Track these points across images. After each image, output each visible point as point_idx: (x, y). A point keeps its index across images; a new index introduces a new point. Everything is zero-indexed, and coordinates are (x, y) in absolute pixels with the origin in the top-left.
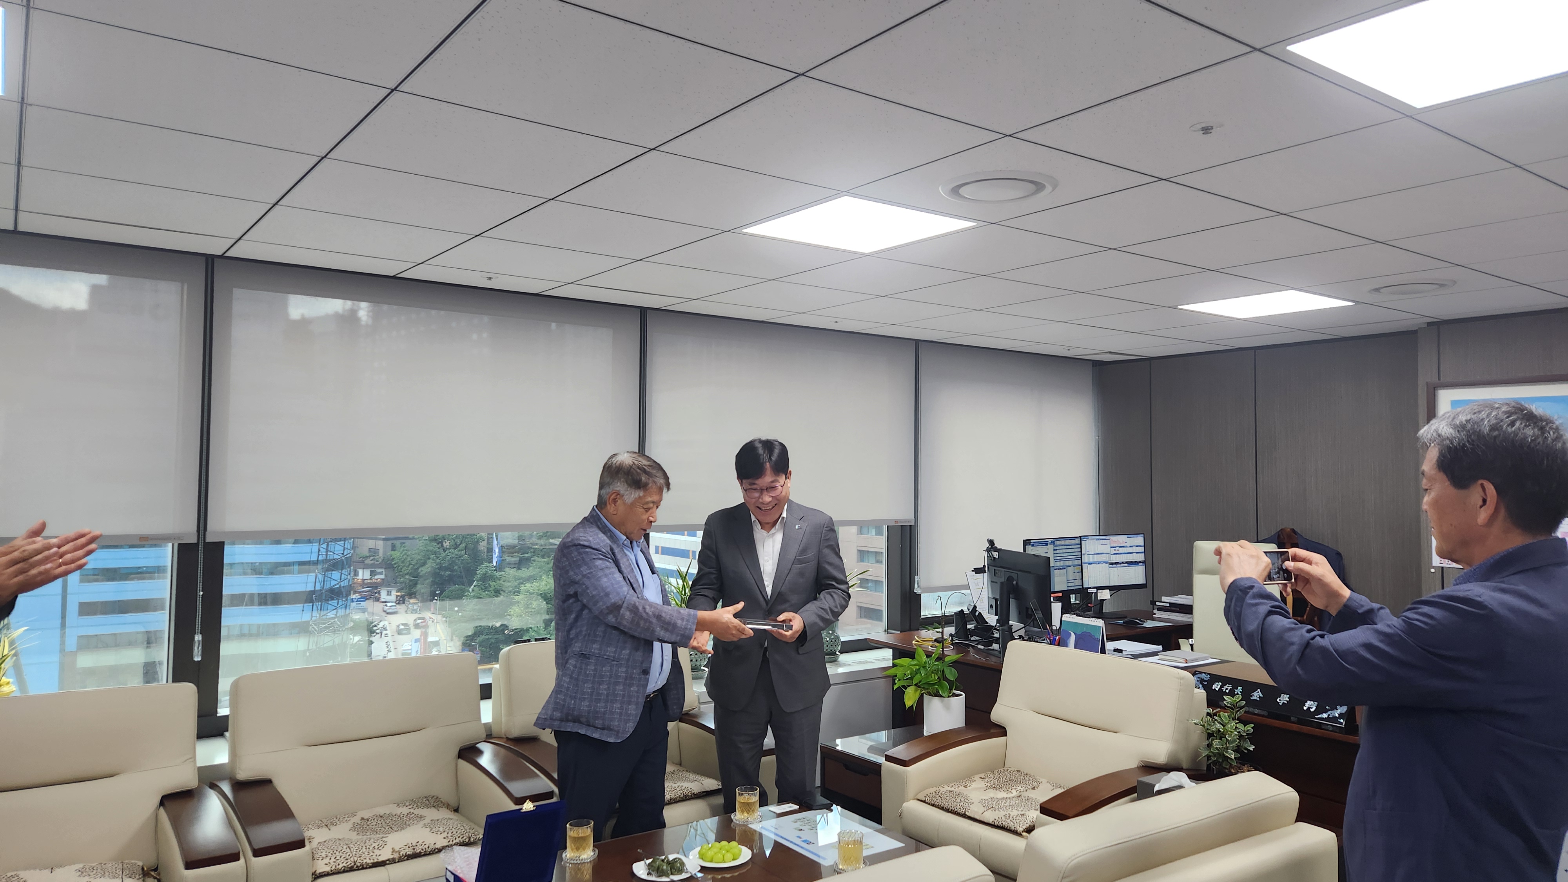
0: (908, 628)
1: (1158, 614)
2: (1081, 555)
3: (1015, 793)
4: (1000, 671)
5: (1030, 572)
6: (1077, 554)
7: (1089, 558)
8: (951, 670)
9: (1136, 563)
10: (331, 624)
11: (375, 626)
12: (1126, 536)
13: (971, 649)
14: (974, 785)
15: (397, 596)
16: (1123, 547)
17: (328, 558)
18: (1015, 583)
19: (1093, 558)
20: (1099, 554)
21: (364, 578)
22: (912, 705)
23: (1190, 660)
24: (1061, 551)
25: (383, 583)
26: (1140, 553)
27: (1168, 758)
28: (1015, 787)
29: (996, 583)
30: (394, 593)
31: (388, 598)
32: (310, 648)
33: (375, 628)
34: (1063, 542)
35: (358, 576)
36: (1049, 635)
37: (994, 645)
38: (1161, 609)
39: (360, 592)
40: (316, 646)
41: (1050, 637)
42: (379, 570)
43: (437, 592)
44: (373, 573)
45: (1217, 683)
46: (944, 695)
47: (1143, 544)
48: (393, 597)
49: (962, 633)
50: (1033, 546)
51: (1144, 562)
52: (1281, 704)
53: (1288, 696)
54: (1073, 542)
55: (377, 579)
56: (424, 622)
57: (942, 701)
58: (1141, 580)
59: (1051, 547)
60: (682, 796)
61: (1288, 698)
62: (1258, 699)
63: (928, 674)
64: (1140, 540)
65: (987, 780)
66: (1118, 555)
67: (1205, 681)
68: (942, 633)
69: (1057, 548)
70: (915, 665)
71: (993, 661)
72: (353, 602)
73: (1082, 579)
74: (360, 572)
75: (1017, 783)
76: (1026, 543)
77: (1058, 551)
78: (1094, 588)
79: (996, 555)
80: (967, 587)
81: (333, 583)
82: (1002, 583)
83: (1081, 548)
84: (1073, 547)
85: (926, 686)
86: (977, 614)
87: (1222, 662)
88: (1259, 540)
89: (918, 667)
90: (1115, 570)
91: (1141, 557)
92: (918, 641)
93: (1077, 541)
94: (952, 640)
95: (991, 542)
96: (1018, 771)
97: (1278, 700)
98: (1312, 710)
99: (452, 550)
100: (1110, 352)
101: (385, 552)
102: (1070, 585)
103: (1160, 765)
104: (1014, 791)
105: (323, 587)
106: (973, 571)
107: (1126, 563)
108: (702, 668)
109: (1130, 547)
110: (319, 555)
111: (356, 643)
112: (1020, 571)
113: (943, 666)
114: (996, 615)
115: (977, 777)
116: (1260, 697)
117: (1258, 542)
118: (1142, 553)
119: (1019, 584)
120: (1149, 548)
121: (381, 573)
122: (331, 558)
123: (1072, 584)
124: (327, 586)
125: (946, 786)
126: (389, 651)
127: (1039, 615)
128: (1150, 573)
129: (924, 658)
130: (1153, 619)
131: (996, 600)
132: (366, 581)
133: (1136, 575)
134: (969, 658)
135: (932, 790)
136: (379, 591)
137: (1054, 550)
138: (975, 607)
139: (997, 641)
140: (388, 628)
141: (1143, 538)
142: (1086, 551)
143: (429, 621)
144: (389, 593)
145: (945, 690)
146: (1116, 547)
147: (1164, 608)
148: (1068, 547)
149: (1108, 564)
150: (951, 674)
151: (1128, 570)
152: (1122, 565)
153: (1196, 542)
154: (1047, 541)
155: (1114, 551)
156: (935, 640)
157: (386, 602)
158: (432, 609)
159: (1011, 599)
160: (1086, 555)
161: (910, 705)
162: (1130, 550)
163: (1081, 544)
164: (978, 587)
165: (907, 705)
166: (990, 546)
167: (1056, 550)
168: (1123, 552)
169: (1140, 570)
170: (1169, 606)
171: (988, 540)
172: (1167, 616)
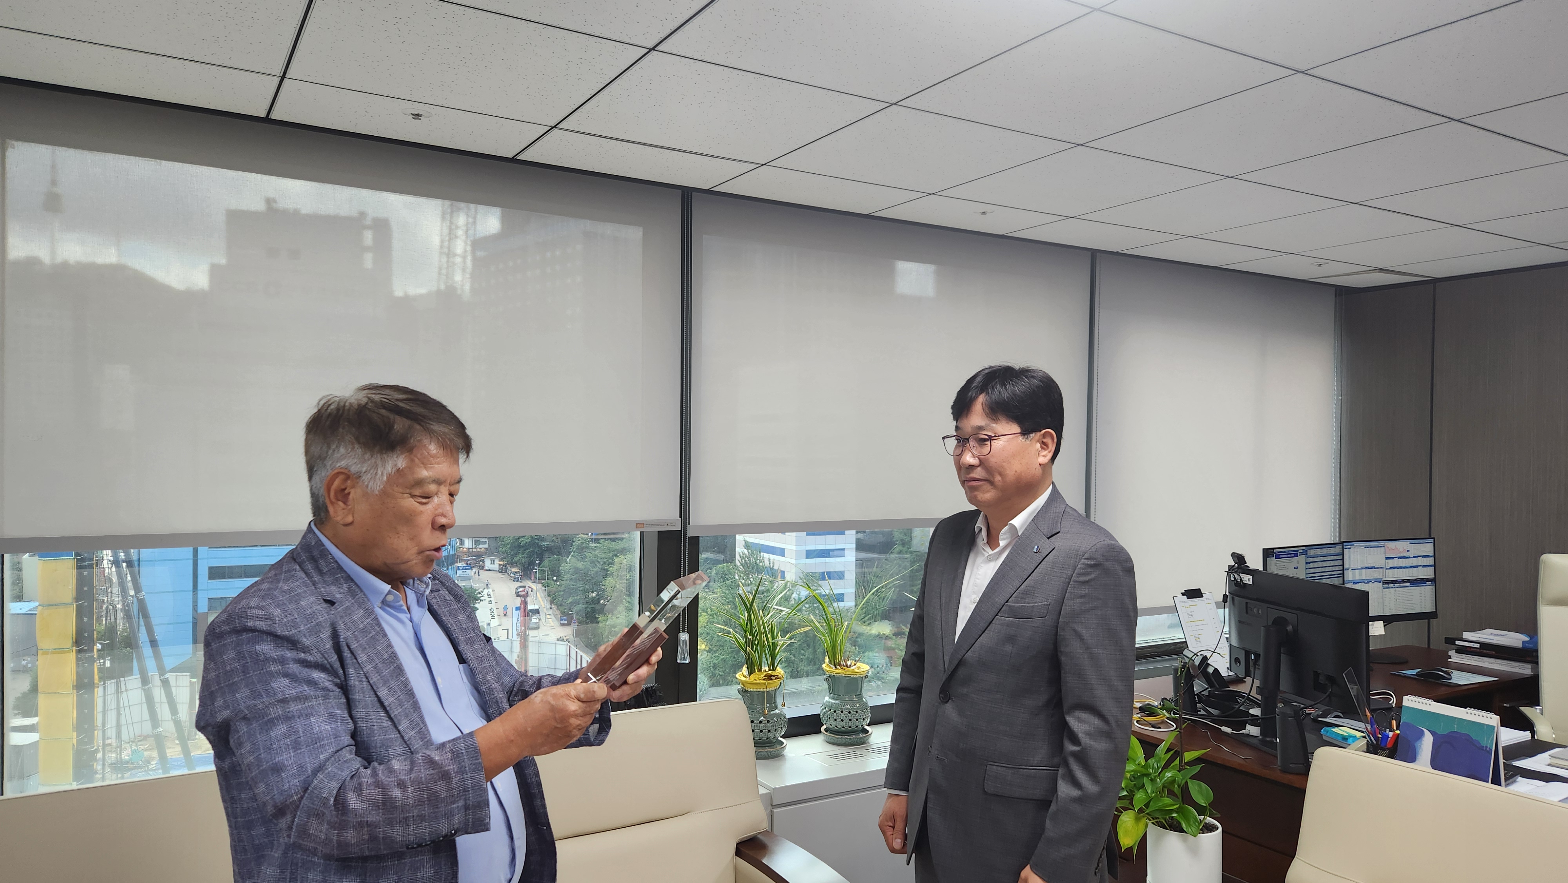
1: (1456, 658)
2: (1343, 570)
6: (1337, 568)
7: (1354, 575)
8: (1200, 787)
9: (1421, 581)
11: (480, 593)
12: (1408, 542)
13: (1210, 734)
15: (500, 565)
16: (1404, 557)
18: (1290, 628)
19: (1360, 574)
20: (1369, 568)
21: (470, 547)
22: (1130, 846)
24: (1316, 565)
25: (488, 552)
26: (1428, 566)
29: (1251, 624)
31: (492, 567)
33: (479, 595)
34: (1318, 552)
35: (464, 545)
37: (1248, 727)
38: (1462, 650)
39: (466, 560)
41: (1374, 733)
42: (482, 540)
43: (537, 562)
44: (477, 542)
46: (1188, 827)
47: (1432, 554)
48: (496, 566)
50: (1277, 557)
51: (1433, 580)
54: (1332, 550)
55: (481, 549)
56: (525, 590)
57: (1185, 840)
58: (1428, 606)
59: (1302, 559)
63: (1158, 790)
64: (1427, 548)
66: (1396, 570)
69: (1311, 560)
72: (459, 569)
74: (466, 541)
76: (1268, 553)
77: (1311, 565)
79: (1248, 579)
82: (1262, 627)
83: (1343, 559)
84: (1332, 558)
85: (1155, 814)
86: (1210, 670)
90: (1394, 592)
91: (1429, 573)
93: (1338, 549)
95: (1238, 558)
100: (1380, 269)
106: (1183, 594)
107: (1408, 581)
108: (779, 738)
109: (1414, 557)
112: (1301, 610)
113: (1181, 779)
118: (1431, 566)
119: (1301, 631)
120: (1439, 559)
121: (486, 544)
126: (493, 617)
128: (1439, 596)
129: (1143, 756)
130: (1456, 668)
131: (1249, 653)
132: (471, 550)
133: (1422, 599)
134: (1214, 755)
136: (484, 560)
137: (1307, 563)
138: (1204, 658)
139: (1254, 721)
140: (492, 595)
141: (1433, 544)
142: (1350, 564)
143: (530, 589)
144: (492, 562)
145: (1192, 823)
146: (1393, 558)
147: (1469, 649)
148: (1329, 558)
149: (1381, 584)
150: (1201, 792)
151: (1409, 591)
152: (1401, 584)
153: (1544, 555)
154: (1298, 551)
155: (1391, 563)
156: (1140, 707)
157: (490, 570)
158: (532, 578)
159: (1282, 655)
160: (1350, 570)
161: (1128, 845)
162: (1414, 562)
163: (1343, 554)
164: (1192, 619)
165: (1124, 845)
166: (1236, 565)
167: (1310, 563)
168: (1404, 565)
169: (1427, 591)
170: (1479, 647)
171: (1233, 555)
172: (1472, 661)
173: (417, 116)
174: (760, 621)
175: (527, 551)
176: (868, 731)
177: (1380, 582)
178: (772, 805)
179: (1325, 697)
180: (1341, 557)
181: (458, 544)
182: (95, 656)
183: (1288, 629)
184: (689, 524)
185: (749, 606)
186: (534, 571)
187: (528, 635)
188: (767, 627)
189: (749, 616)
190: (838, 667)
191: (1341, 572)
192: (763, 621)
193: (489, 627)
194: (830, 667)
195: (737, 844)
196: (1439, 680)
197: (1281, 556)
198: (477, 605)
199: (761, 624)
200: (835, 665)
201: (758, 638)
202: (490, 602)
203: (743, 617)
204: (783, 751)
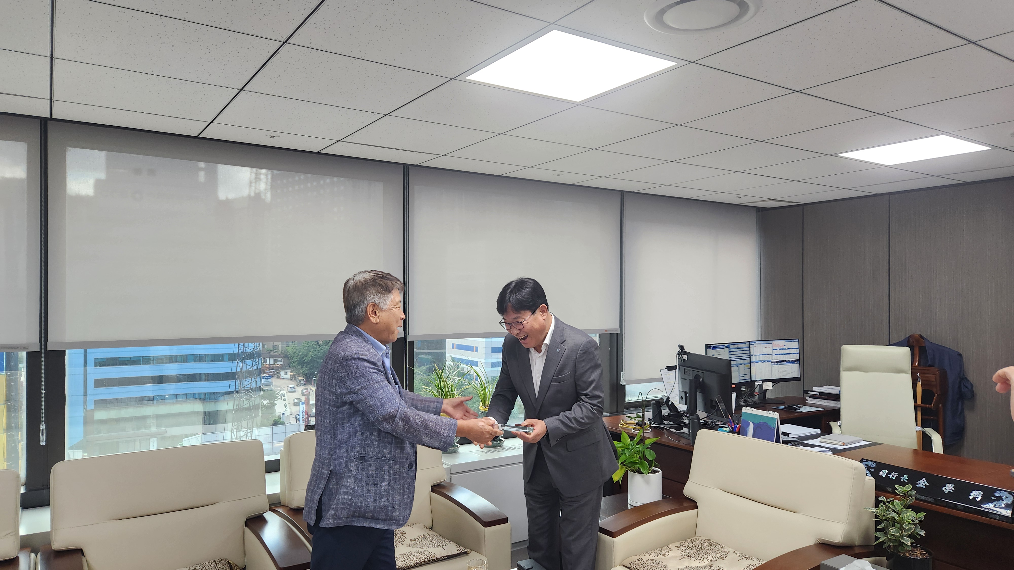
0: (615, 410)
1: (810, 401)
2: (750, 356)
3: (706, 562)
4: (692, 452)
5: (714, 372)
6: (746, 355)
7: (756, 358)
8: (650, 452)
9: (793, 361)
10: (248, 393)
11: (277, 394)
12: (785, 341)
13: (665, 432)
14: (671, 554)
15: (291, 375)
16: (783, 349)
17: (245, 351)
18: (701, 380)
19: (759, 358)
20: (764, 355)
21: (270, 364)
22: (619, 480)
23: (847, 443)
24: (735, 353)
25: (282, 367)
26: (796, 353)
27: (843, 538)
28: (706, 557)
29: (686, 379)
30: (289, 373)
31: (285, 376)
32: (235, 408)
33: (277, 395)
34: (736, 346)
35: (266, 362)
36: (731, 423)
37: (684, 429)
38: (812, 397)
39: (268, 372)
40: (238, 407)
41: (731, 425)
42: (280, 359)
43: (315, 373)
44: (275, 361)
45: (884, 471)
46: (644, 472)
47: (798, 347)
48: (288, 376)
49: (658, 417)
50: (713, 349)
51: (798, 361)
52: (946, 492)
53: (953, 485)
54: (744, 346)
55: (278, 365)
56: (307, 391)
57: (643, 477)
58: (796, 374)
59: (727, 350)
60: (426, 560)
61: (953, 487)
62: (925, 487)
63: (631, 455)
64: (795, 344)
65: (682, 548)
66: (778, 356)
67: (872, 468)
68: (643, 417)
69: (732, 350)
70: (621, 447)
71: (682, 443)
72: (263, 378)
73: (751, 374)
74: (268, 360)
75: (709, 553)
76: (708, 346)
77: (732, 353)
78: (760, 380)
79: (685, 357)
80: (661, 380)
81: (248, 367)
82: (691, 380)
83: (750, 350)
84: (744, 349)
85: (630, 465)
86: (670, 403)
87: (873, 444)
88: (891, 344)
89: (623, 448)
90: (777, 367)
91: (796, 357)
92: (622, 424)
93: (747, 345)
94: (650, 424)
95: (682, 348)
96: (708, 540)
97: (943, 489)
98: (978, 500)
99: (325, 346)
100: (772, 199)
101: (282, 347)
102: (741, 378)
103: (836, 543)
104: (705, 560)
105: (242, 370)
106: (666, 368)
107: (785, 361)
108: (455, 444)
109: (788, 349)
110: (238, 350)
111: (266, 405)
112: (705, 370)
113: (643, 449)
114: (685, 405)
115: (673, 546)
116: (925, 485)
117: (889, 345)
118: (797, 353)
119: (705, 381)
120: (802, 350)
121: (281, 361)
122: (247, 351)
123: (743, 378)
124: (244, 369)
125: (647, 555)
127: (722, 407)
128: (802, 369)
129: (628, 441)
130: (805, 404)
131: (686, 393)
132: (271, 366)
133: (793, 371)
134: (663, 440)
135: (636, 558)
136: (280, 372)
137: (729, 352)
138: (668, 398)
139: (687, 426)
140: (285, 395)
141: (798, 342)
142: (753, 353)
143: (311, 390)
144: (286, 374)
145: (645, 468)
146: (777, 349)
147: (815, 396)
148: (740, 350)
149: (771, 363)
150: (650, 454)
151: (786, 366)
152: (781, 363)
153: (843, 346)
154: (724, 346)
155: (776, 352)
156: (637, 423)
157: (284, 379)
158: (313, 383)
159: (698, 393)
160: (754, 355)
161: (616, 480)
162: (788, 351)
163: (750, 347)
164: (670, 381)
165: (615, 480)
166: (681, 351)
167: (731, 352)
168: (783, 353)
169: (796, 366)
170: (819, 394)
171: (679, 346)
172: (817, 402)
173: (273, 137)
174: (446, 383)
175: (309, 366)
176: (502, 440)
177: (770, 362)
178: (451, 473)
179: (714, 411)
180: (749, 349)
181: (263, 362)
182: (19, 439)
183: (700, 380)
184: (408, 334)
185: (439, 376)
186: (314, 378)
187: (310, 420)
188: (449, 387)
189: (440, 381)
190: (486, 407)
191: (749, 357)
192: (447, 384)
193: (284, 416)
194: (483, 408)
195: (432, 486)
196: (794, 410)
197: (717, 348)
198: (276, 402)
199: (446, 385)
200: (485, 407)
201: (444, 392)
202: (284, 400)
203: (437, 382)
204: (458, 449)
